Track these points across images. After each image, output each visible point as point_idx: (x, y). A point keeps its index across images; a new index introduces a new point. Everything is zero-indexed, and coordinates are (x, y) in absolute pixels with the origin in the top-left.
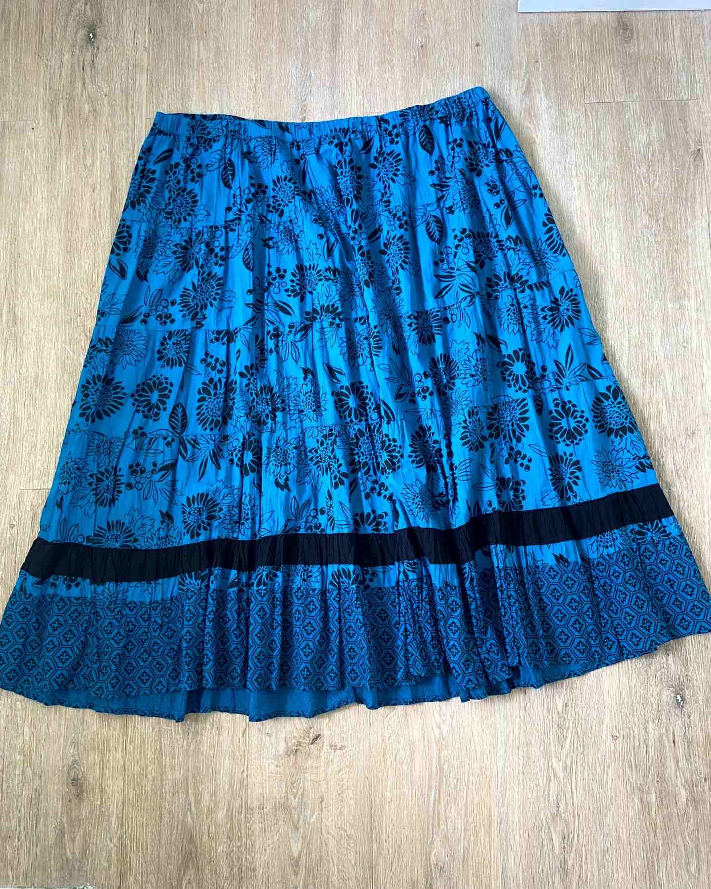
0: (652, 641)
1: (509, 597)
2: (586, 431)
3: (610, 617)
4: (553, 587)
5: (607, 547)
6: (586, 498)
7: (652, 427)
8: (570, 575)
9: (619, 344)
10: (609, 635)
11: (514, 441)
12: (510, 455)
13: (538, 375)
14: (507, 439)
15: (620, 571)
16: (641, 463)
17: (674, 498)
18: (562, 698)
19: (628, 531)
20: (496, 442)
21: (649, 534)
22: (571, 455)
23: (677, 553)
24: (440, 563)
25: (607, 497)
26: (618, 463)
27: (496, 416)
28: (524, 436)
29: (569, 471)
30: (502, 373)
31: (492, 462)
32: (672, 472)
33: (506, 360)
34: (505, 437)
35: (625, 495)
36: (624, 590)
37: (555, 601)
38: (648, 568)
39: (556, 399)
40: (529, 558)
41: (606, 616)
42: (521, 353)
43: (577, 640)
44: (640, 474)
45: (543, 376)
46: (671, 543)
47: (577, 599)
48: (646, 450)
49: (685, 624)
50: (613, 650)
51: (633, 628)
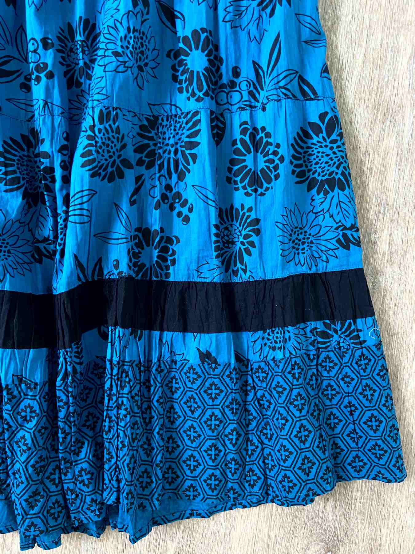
0: (310, 489)
1: (119, 407)
2: (277, 177)
3: (262, 443)
4: (189, 394)
5: (274, 349)
6: (259, 275)
7: (371, 187)
8: (216, 381)
9: (351, 55)
10: (255, 468)
11: (175, 176)
12: (164, 197)
13: (225, 80)
14: (164, 172)
15: (285, 386)
16: (345, 235)
17: (379, 292)
18: (175, 544)
19: (308, 330)
20: (147, 174)
21: (336, 337)
22: (250, 210)
23: (368, 370)
24: (13, 347)
25: (288, 277)
26: (314, 231)
27: (153, 134)
28: (189, 171)
29: (243, 233)
30: (174, 68)
31: (132, 203)
32: (384, 255)
33: (181, 45)
34: (161, 167)
35: (314, 278)
36: (285, 414)
37: (189, 413)
38: (325, 383)
39: (245, 123)
40: (165, 349)
41: (255, 441)
42: (203, 36)
43: (210, 472)
44: (341, 252)
45: (233, 85)
46: (363, 355)
47: (220, 416)
48: (355, 218)
49: (357, 464)
50: (256, 489)
51: (287, 469)
